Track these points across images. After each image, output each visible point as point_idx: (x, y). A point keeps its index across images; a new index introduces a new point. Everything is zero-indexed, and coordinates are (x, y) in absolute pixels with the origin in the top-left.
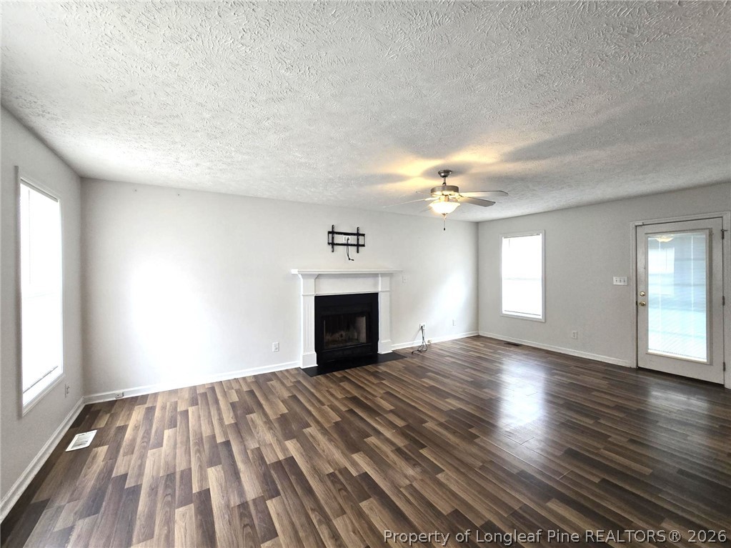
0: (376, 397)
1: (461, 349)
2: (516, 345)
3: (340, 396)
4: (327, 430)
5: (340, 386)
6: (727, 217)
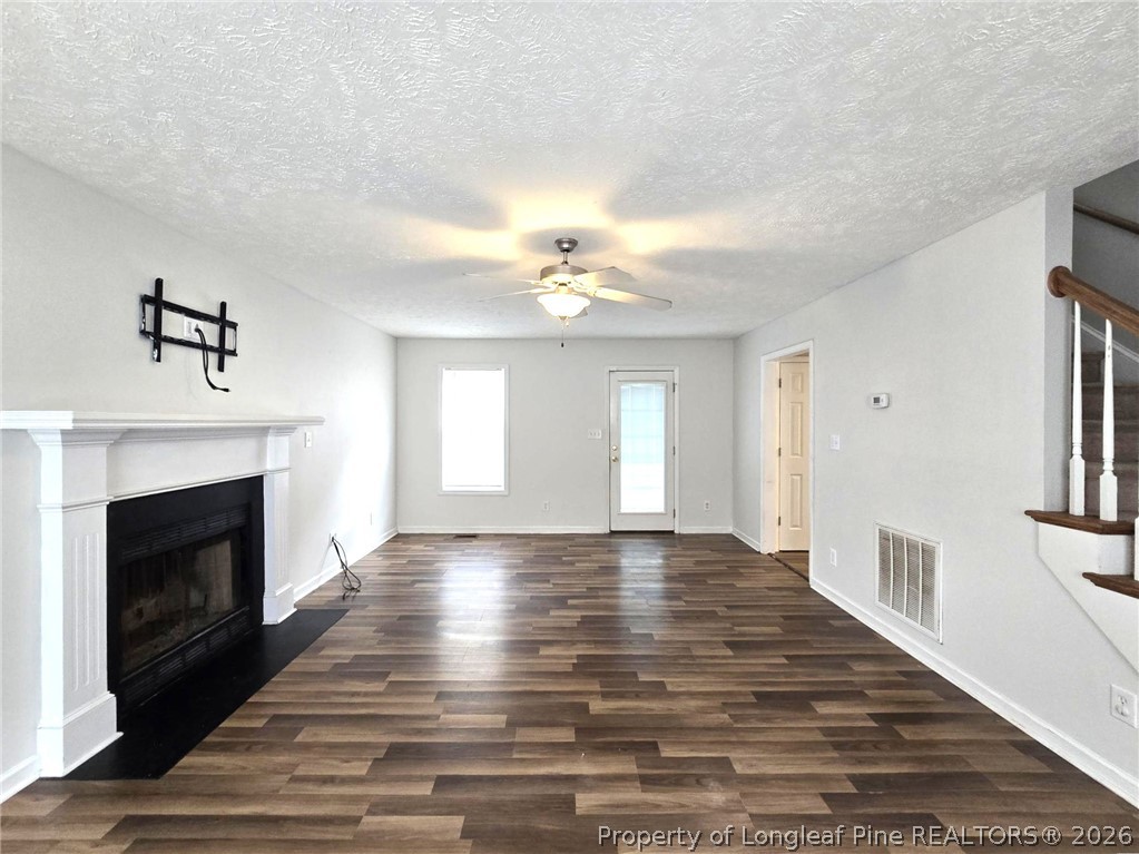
2: (474, 536)
3: (360, 768)
5: (306, 746)
6: (677, 371)
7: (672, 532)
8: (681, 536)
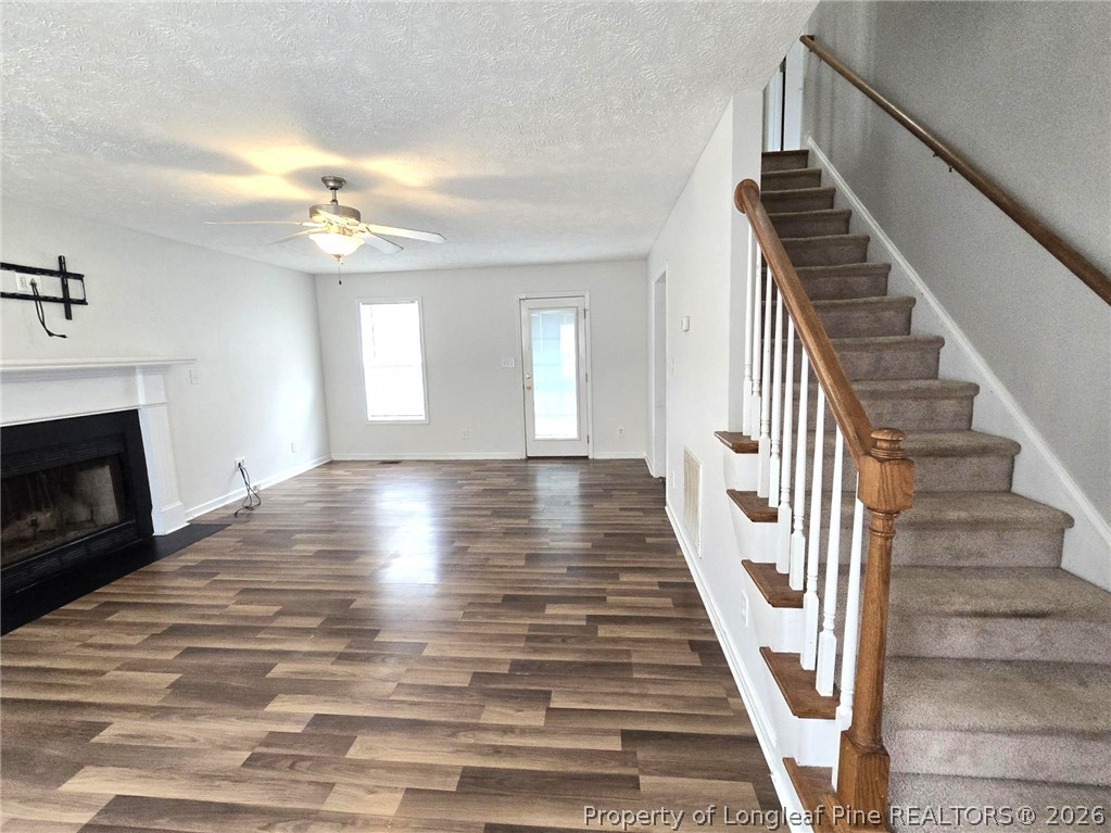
0: (226, 606)
1: (320, 486)
2: (397, 463)
4: (164, 707)
5: (110, 624)
6: (587, 296)
7: (586, 457)
8: (595, 461)
